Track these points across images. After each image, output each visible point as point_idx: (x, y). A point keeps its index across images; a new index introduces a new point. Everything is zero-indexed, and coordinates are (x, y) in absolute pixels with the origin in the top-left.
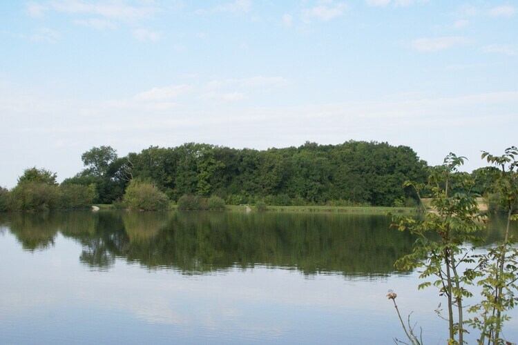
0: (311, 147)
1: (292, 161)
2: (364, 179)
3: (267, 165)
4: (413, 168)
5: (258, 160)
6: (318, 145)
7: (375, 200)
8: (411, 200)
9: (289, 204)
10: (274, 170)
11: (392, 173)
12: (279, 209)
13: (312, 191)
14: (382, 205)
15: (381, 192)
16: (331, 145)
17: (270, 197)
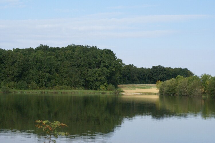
0: (44, 49)
1: (30, 58)
2: (80, 71)
3: (11, 60)
4: (113, 64)
5: (4, 57)
6: (49, 47)
7: (87, 85)
8: (111, 86)
9: (27, 88)
10: (16, 64)
11: (99, 67)
12: (18, 91)
13: (43, 79)
14: (92, 89)
15: (92, 80)
16: (58, 48)
17: (13, 83)
